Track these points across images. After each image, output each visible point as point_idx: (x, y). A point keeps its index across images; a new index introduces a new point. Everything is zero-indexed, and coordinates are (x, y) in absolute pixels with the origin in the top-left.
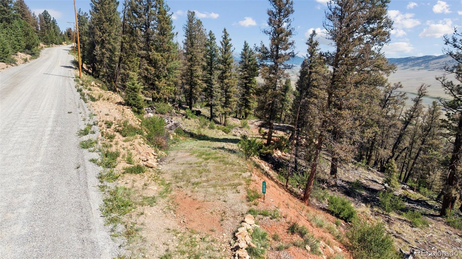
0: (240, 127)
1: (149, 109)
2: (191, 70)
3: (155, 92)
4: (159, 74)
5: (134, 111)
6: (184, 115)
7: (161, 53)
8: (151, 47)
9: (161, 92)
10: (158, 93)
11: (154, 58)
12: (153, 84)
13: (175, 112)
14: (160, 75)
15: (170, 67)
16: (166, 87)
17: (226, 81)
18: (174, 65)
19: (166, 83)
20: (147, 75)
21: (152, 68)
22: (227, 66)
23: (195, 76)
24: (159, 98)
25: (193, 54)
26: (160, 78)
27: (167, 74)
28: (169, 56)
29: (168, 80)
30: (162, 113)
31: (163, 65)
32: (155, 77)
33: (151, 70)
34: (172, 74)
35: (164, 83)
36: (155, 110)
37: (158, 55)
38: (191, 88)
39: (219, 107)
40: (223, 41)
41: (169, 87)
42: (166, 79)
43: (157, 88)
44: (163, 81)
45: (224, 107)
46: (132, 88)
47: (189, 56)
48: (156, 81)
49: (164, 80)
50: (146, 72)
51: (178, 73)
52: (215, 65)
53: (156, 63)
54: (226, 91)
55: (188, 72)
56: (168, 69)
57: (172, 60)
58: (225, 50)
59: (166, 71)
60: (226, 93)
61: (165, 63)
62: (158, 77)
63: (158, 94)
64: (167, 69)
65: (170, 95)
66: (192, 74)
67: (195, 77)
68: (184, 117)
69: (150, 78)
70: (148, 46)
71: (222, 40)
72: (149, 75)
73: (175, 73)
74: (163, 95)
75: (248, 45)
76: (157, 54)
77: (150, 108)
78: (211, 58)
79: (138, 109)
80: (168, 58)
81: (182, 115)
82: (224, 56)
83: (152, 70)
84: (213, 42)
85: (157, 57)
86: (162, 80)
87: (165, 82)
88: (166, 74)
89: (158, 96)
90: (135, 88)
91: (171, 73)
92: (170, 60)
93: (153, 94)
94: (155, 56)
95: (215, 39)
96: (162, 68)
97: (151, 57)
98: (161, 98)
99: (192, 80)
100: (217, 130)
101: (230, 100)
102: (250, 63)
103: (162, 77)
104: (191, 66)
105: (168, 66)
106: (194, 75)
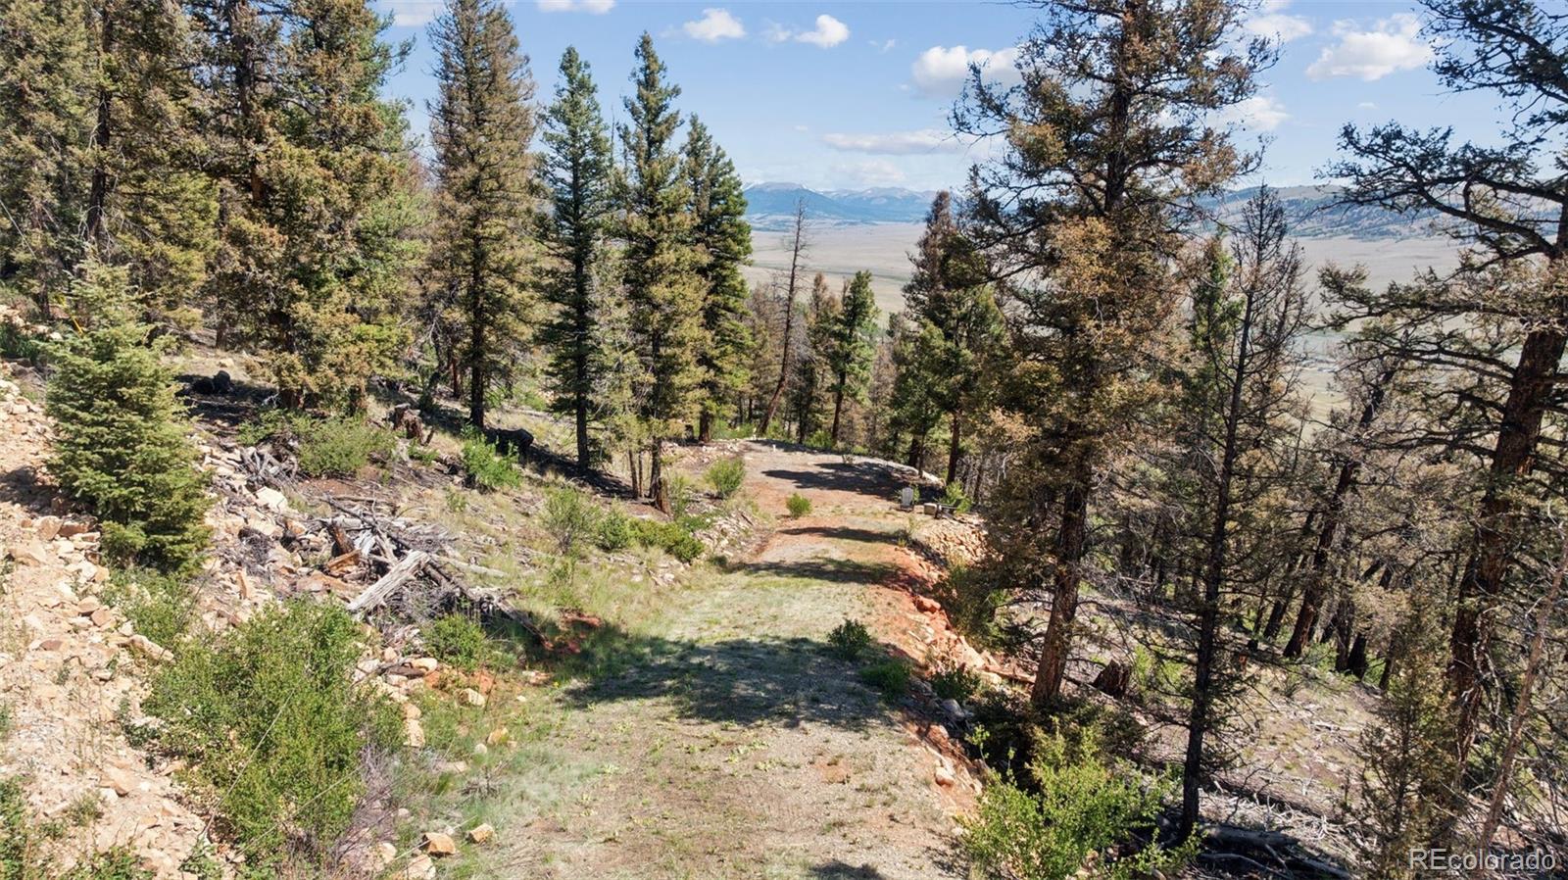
0: (711, 497)
1: (262, 457)
2: (477, 239)
3: (294, 358)
4: (312, 261)
5: (116, 553)
6: (454, 470)
7: (323, 152)
8: (262, 112)
9: (329, 357)
10: (312, 363)
11: (279, 173)
12: (280, 318)
13: (405, 457)
14: (316, 267)
15: (371, 223)
16: (356, 329)
17: (659, 291)
18: (395, 213)
19: (351, 310)
20: (241, 269)
21: (273, 235)
22: (664, 218)
23: (495, 266)
24: (316, 390)
25: (482, 160)
26: (321, 284)
27: (359, 258)
28: (366, 166)
29: (362, 289)
30: (336, 474)
31: (336, 212)
32: (291, 276)
33: (261, 239)
34: (382, 259)
35: (344, 307)
36: (298, 455)
37: (302, 156)
38: (479, 319)
39: (628, 420)
40: (640, 97)
41: (372, 330)
42: (350, 288)
43: (306, 336)
44: (335, 298)
45: (653, 419)
46: (96, 379)
47: (468, 172)
48: (300, 299)
49: (341, 294)
50: (235, 254)
51: (415, 251)
52: (598, 214)
53: (291, 204)
54: (657, 339)
55: (462, 248)
56: (360, 237)
57: (385, 186)
58: (651, 143)
59: (352, 247)
60: (656, 348)
61: (346, 204)
62: (309, 278)
63: (311, 371)
64: (357, 233)
65: (379, 371)
66: (480, 257)
67: (495, 271)
68: (457, 479)
69: (265, 287)
70: (247, 109)
71: (632, 91)
72: (253, 268)
73: (400, 254)
74: (339, 373)
75: (708, 133)
76: (296, 151)
77: (266, 450)
78: (576, 178)
79: (148, 531)
80: (362, 179)
81: (446, 470)
82: (646, 170)
83: (274, 242)
84: (584, 102)
85: (296, 169)
86: (329, 294)
87: (348, 301)
88: (351, 261)
89: (310, 380)
90: (125, 378)
91: (380, 254)
92: (372, 187)
93: (285, 373)
94: (284, 163)
95: (593, 90)
96: (331, 231)
97: (261, 170)
98: (326, 389)
99: (483, 283)
100: (638, 549)
101: (677, 380)
102: (715, 207)
103: (330, 275)
104: (475, 220)
105: (362, 220)
106: (493, 259)
